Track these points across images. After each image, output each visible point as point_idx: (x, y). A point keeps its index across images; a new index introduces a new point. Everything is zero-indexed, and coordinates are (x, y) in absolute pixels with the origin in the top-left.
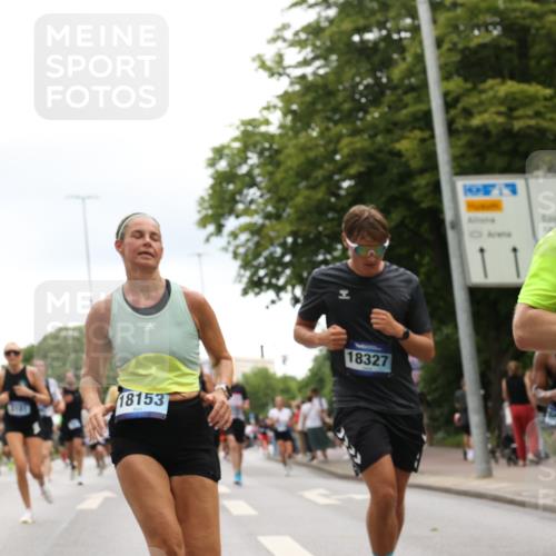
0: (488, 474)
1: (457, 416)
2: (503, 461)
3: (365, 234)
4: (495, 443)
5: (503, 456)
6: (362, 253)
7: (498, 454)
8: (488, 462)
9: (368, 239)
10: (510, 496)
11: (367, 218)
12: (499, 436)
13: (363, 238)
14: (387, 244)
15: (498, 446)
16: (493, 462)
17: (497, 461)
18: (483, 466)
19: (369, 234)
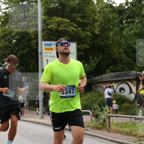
0: (43, 118)
1: (36, 103)
2: (47, 115)
3: (12, 62)
4: (45, 110)
5: (47, 113)
6: (11, 66)
7: (46, 113)
8: (43, 115)
9: (13, 63)
10: (47, 124)
11: (13, 58)
12: (47, 108)
13: (12, 63)
14: (17, 64)
15: (46, 111)
16: (44, 115)
17: (45, 115)
18: (42, 116)
19: (13, 62)
